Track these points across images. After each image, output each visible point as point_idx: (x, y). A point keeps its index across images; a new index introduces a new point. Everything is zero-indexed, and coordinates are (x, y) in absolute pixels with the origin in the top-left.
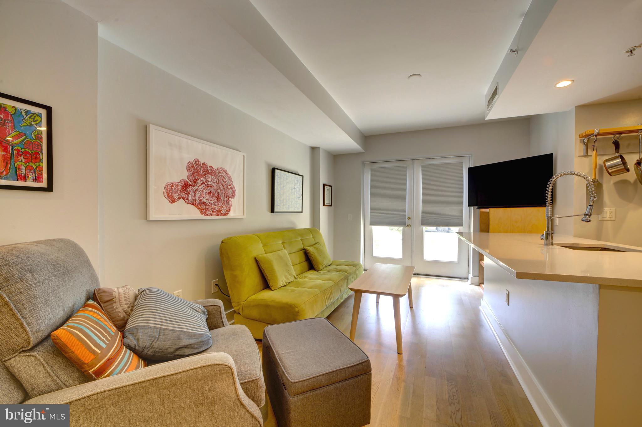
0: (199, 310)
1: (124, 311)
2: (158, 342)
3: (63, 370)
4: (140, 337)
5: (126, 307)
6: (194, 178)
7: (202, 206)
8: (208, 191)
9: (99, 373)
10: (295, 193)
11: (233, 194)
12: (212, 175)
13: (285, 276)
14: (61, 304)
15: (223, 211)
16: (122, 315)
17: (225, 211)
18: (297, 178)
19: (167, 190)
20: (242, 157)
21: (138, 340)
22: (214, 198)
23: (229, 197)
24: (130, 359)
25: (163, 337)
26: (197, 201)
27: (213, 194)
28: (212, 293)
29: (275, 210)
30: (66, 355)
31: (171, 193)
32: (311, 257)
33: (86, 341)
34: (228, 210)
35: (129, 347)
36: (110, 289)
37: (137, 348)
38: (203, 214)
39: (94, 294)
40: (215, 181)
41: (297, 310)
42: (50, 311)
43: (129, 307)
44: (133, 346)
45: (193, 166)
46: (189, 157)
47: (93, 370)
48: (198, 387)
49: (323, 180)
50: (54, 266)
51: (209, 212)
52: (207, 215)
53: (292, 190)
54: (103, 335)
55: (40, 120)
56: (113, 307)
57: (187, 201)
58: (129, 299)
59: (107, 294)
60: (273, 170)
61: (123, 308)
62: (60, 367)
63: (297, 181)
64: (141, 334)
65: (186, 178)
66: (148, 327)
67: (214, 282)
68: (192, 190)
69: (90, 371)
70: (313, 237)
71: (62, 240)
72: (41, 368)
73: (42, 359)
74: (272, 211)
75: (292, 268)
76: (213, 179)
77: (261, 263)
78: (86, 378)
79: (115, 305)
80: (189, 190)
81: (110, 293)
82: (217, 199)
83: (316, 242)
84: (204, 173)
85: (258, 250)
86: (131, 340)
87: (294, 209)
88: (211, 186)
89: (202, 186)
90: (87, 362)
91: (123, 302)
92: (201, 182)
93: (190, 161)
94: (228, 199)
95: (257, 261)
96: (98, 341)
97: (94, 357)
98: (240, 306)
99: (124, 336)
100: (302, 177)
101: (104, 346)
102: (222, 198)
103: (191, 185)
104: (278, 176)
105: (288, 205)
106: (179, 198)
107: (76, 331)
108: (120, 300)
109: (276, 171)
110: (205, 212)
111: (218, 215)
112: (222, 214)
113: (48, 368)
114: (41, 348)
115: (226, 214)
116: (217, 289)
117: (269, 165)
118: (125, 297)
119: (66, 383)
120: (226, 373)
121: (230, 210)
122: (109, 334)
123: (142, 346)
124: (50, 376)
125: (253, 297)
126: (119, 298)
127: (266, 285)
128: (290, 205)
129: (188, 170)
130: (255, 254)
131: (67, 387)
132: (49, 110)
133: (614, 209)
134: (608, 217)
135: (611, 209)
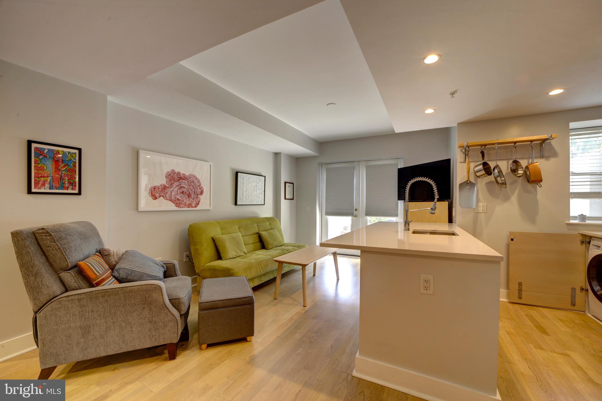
0: (160, 265)
1: (116, 261)
2: (130, 277)
3: (82, 281)
4: (121, 273)
5: (117, 259)
6: (170, 183)
7: (177, 202)
8: (181, 191)
9: (98, 284)
10: (258, 190)
11: (201, 193)
12: (184, 180)
13: (235, 252)
14: (82, 252)
15: (193, 205)
16: (114, 263)
17: (194, 204)
18: (259, 178)
19: (151, 191)
20: (209, 166)
21: (119, 274)
22: (186, 196)
23: (198, 195)
24: (114, 282)
25: (134, 275)
26: (173, 198)
27: (186, 193)
28: (184, 261)
29: (238, 203)
30: (83, 274)
31: (154, 193)
32: (263, 239)
33: (92, 269)
34: (197, 204)
35: (114, 277)
36: (109, 249)
37: (119, 278)
38: (177, 206)
39: (100, 251)
40: (187, 184)
41: (232, 272)
42: (77, 254)
43: (118, 259)
44: (116, 277)
45: (170, 175)
46: (167, 169)
47: (95, 282)
48: (143, 294)
49: (284, 178)
50: (80, 234)
51: (182, 205)
52: (181, 207)
53: (254, 188)
54: (101, 268)
55: (75, 156)
56: (109, 259)
57: (165, 198)
58: (119, 255)
59: (107, 251)
60: (237, 173)
61: (115, 259)
62: (81, 279)
63: (259, 180)
64: (121, 271)
65: (164, 183)
66: (126, 269)
67: (185, 254)
68: (169, 191)
69: (94, 283)
70: (269, 224)
71: (85, 222)
72: (73, 278)
73: (73, 274)
74: (236, 204)
75: (244, 246)
76: (185, 183)
77: (216, 241)
78: (92, 286)
79: (110, 258)
80: (167, 191)
81: (108, 251)
82: (188, 196)
83: (272, 228)
84: (178, 179)
85: (216, 232)
86: (116, 274)
87: (257, 202)
88: (184, 188)
89: (177, 188)
90: (92, 278)
91: (115, 256)
92: (176, 185)
93: (168, 172)
94: (197, 196)
95: (213, 240)
96: (98, 270)
97: (96, 276)
98: (199, 270)
99: (113, 272)
100: (264, 177)
101: (101, 272)
102: (193, 196)
103: (168, 187)
104: (240, 177)
105: (250, 199)
106: (160, 196)
107: (88, 264)
108: (113, 255)
109: (239, 174)
110: (179, 205)
111: (189, 207)
112: (192, 207)
113: (75, 278)
114: (73, 270)
115: (196, 207)
116: (188, 260)
117: (233, 170)
118: (116, 254)
119: (83, 287)
120: (158, 289)
121: (198, 204)
122: (104, 268)
123: (121, 277)
124: (77, 282)
125: (208, 264)
126: (113, 254)
127: (219, 257)
128: (252, 199)
129: (166, 178)
130: (213, 234)
131: (83, 289)
132: (80, 150)
133: (486, 204)
134: (481, 210)
135: (484, 203)
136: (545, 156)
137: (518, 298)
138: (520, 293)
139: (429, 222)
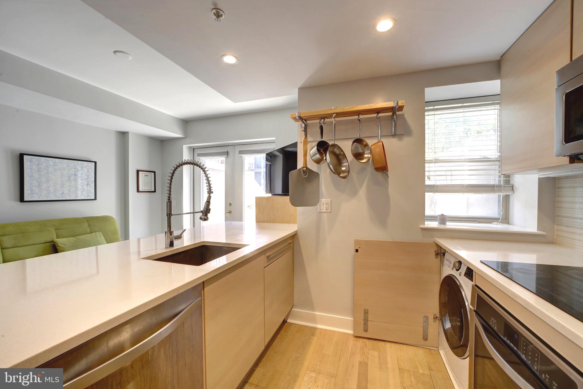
10: (80, 181)
18: (82, 164)
53: (70, 177)
60: (21, 156)
63: (82, 167)
70: (88, 226)
74: (21, 200)
83: (93, 231)
87: (77, 196)
100: (93, 163)
104: (30, 162)
105: (60, 192)
109: (26, 157)
117: (12, 151)
133: (330, 200)
134: (325, 208)
135: (327, 200)
136: (397, 134)
137: (364, 331)
138: (365, 324)
139: (282, 223)
